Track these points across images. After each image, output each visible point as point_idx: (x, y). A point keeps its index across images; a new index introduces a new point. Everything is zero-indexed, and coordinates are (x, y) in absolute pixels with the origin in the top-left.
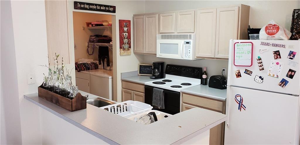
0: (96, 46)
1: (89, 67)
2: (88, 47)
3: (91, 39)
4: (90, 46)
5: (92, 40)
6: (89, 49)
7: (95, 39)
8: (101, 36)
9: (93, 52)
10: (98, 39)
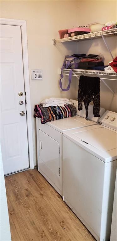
0: (75, 75)
1: (61, 113)
2: (62, 76)
3: (66, 62)
4: (64, 74)
5: (69, 64)
6: (63, 80)
7: (73, 62)
8: (84, 56)
9: (69, 87)
10: (79, 61)
